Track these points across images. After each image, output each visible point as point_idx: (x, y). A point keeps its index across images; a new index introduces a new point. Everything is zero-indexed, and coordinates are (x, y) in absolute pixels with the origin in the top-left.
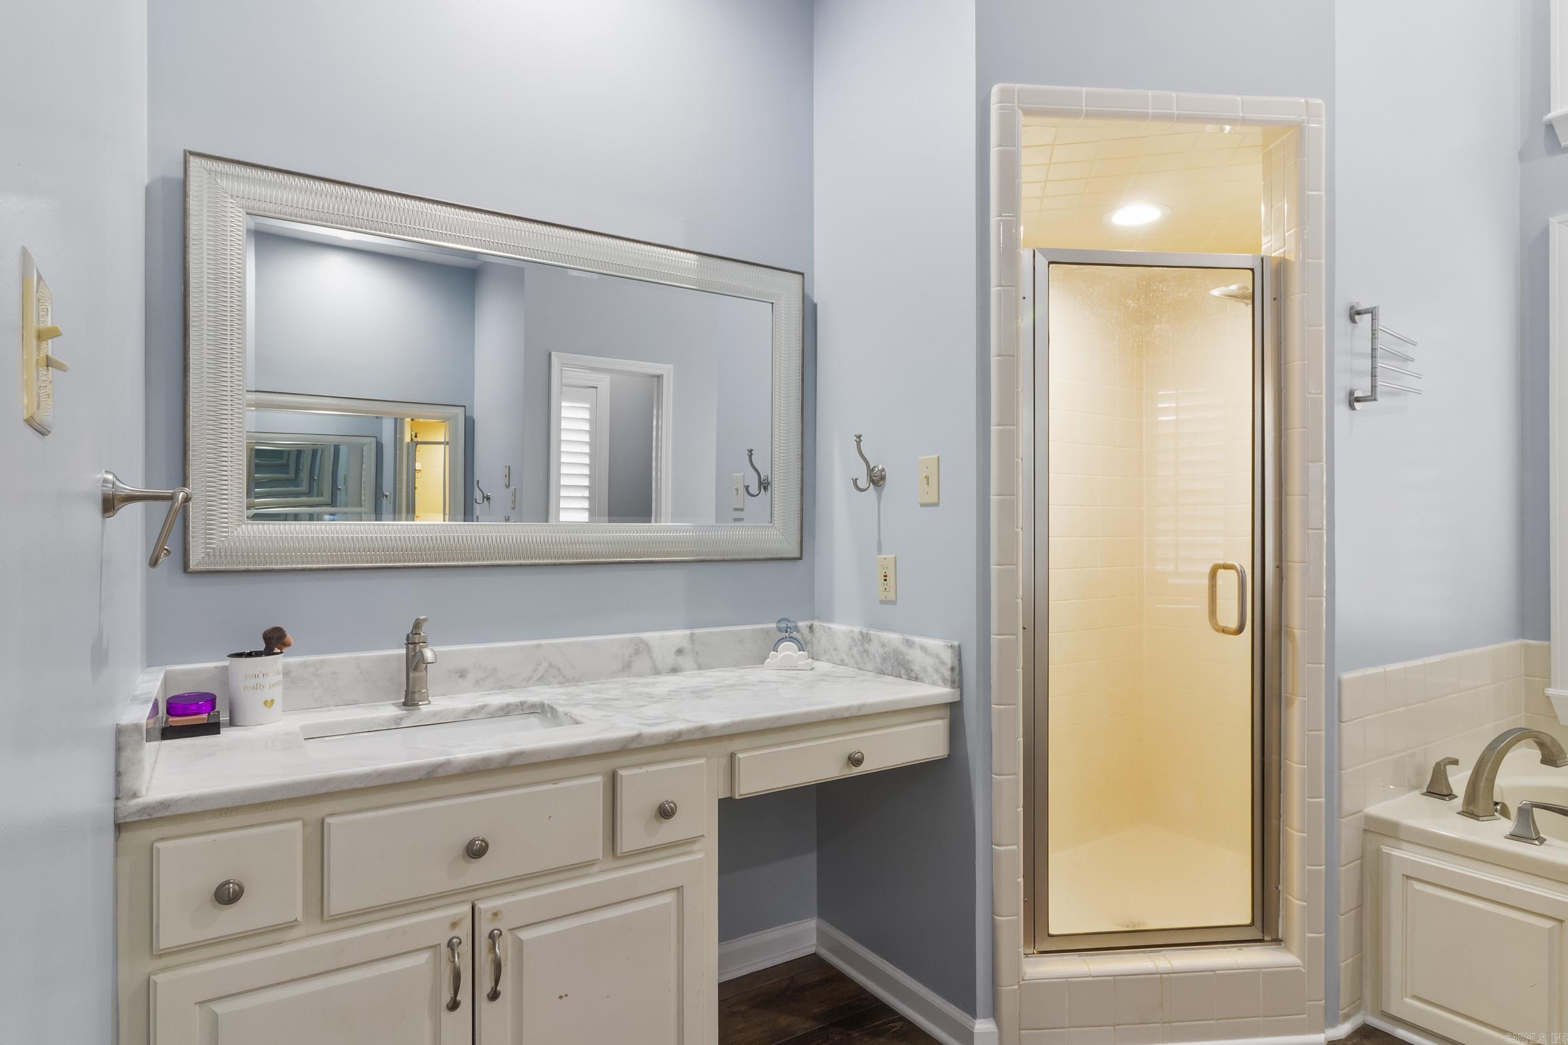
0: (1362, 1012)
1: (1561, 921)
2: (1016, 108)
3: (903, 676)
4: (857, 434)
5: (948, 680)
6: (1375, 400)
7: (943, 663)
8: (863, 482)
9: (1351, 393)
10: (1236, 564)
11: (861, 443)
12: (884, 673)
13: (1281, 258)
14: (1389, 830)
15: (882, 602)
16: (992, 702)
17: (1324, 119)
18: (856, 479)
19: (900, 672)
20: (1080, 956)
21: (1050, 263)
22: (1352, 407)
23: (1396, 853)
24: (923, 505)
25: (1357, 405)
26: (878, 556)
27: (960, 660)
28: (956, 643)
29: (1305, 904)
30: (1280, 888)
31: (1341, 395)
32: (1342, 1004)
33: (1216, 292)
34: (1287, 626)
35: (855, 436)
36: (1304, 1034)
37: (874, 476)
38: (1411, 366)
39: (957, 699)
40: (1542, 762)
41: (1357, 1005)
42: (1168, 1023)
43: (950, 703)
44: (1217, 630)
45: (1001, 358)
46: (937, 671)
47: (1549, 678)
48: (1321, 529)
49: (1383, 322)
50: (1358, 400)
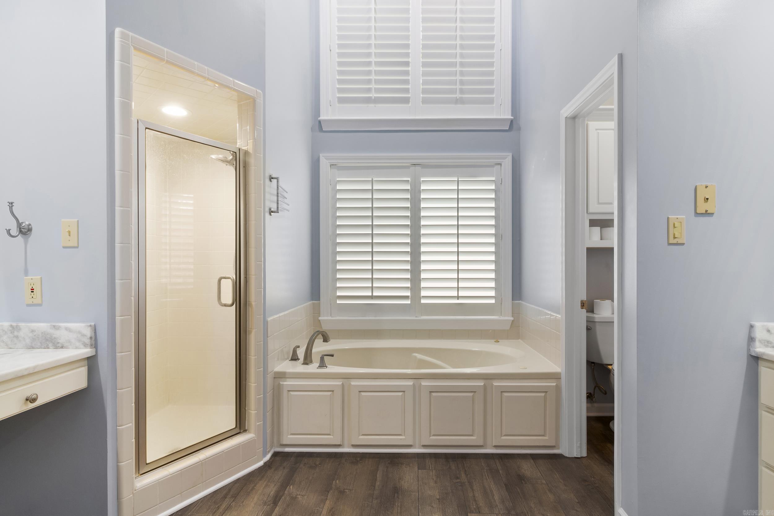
0: (273, 448)
1: (333, 391)
2: (130, 45)
3: (51, 347)
4: (10, 202)
5: (88, 344)
6: (278, 212)
7: (84, 335)
8: (14, 232)
9: (270, 209)
10: (231, 276)
11: (13, 207)
12: (33, 348)
13: (246, 150)
14: (281, 376)
15: (28, 305)
16: (117, 352)
17: (262, 99)
18: (9, 230)
19: (48, 345)
20: (163, 468)
21: (146, 128)
22: (270, 215)
23: (285, 383)
24: (64, 247)
25: (272, 213)
26: (25, 277)
27: (95, 333)
28: (93, 324)
29: (256, 412)
30: (246, 409)
31: (267, 209)
32: (268, 447)
33: (214, 157)
34: (249, 301)
35: (8, 202)
36: (256, 464)
37: (23, 229)
38: (286, 200)
39: (94, 354)
40: (323, 342)
41: (272, 446)
42: (204, 482)
43: (88, 358)
44: (222, 306)
45: (122, 172)
46: (79, 341)
47: (320, 314)
48: (262, 262)
49: (281, 184)
50: (272, 212)
